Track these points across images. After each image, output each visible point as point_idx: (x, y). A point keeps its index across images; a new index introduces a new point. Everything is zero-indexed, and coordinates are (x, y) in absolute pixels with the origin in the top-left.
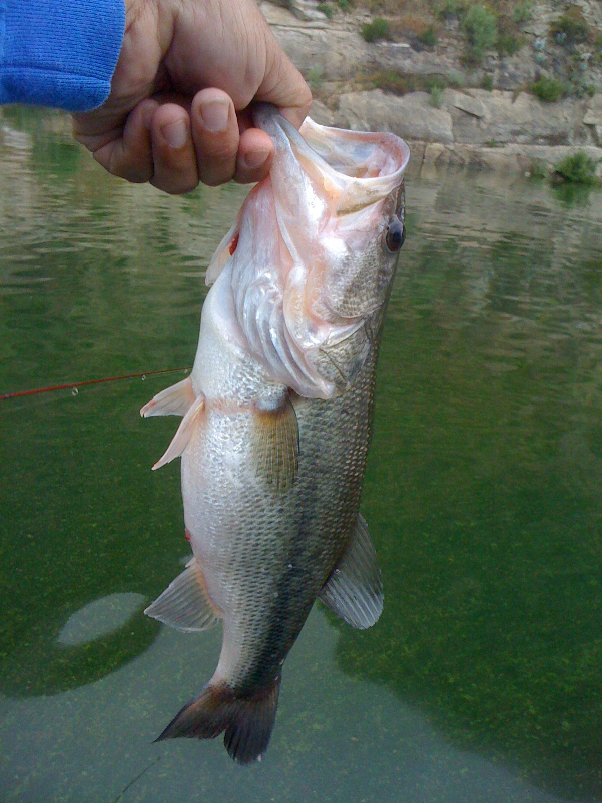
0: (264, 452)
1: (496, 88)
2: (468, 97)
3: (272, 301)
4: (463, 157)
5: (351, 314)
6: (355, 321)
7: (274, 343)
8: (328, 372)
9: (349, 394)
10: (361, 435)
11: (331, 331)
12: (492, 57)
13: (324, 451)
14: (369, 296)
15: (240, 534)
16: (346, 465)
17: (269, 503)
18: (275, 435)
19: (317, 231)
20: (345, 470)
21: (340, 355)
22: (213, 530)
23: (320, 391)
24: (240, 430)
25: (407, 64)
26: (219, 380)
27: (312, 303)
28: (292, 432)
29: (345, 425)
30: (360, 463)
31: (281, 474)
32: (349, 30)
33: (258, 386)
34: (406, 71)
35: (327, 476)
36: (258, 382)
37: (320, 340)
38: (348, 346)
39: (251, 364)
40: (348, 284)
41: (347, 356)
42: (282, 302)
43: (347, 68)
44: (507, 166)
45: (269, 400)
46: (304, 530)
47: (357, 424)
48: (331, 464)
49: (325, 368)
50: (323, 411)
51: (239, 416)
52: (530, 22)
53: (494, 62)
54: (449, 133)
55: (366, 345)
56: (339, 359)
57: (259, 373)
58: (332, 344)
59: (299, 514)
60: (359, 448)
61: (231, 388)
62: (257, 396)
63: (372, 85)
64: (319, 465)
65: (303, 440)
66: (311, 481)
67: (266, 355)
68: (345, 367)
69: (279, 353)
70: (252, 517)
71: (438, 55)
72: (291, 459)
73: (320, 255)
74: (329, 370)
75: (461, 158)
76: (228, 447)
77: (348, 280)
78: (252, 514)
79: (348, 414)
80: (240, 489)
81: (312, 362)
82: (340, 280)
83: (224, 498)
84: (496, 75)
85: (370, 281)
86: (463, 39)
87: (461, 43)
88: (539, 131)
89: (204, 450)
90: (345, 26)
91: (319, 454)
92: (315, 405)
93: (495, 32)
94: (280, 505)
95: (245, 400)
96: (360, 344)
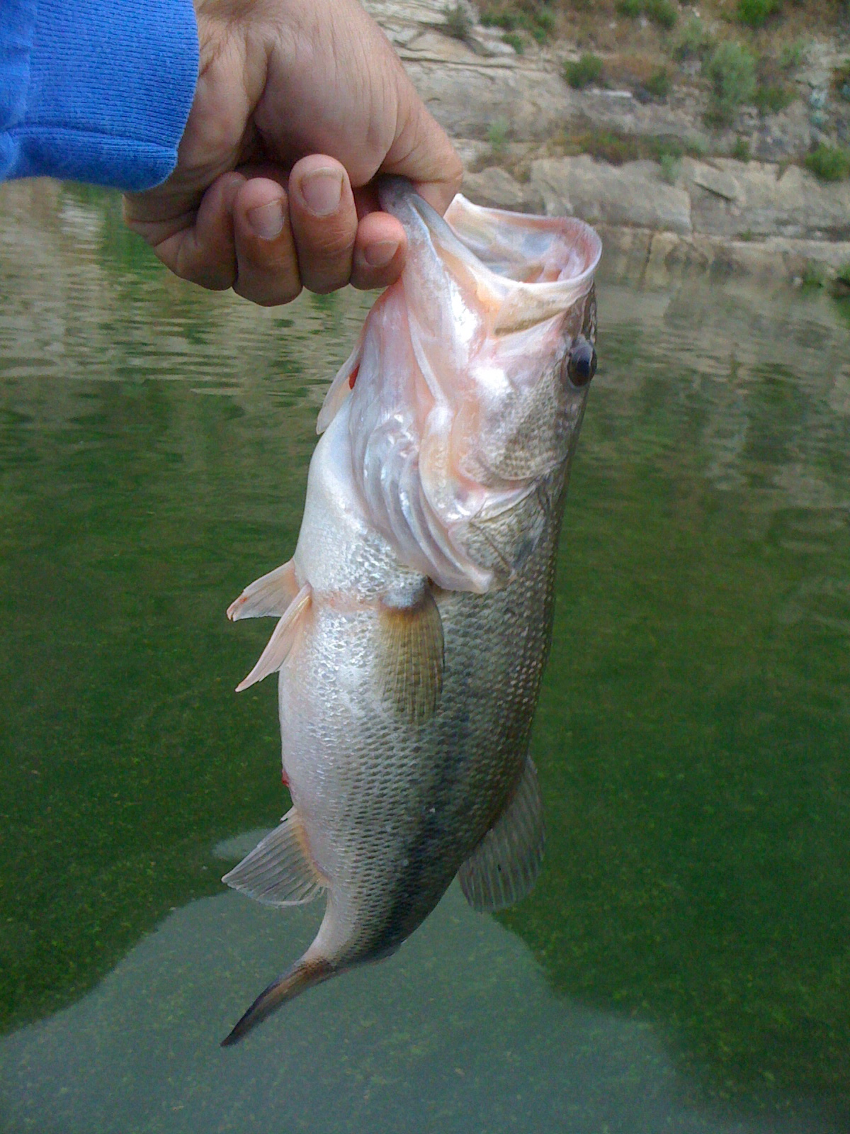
0: (394, 666)
1: (754, 159)
2: (714, 170)
3: (403, 454)
4: (706, 253)
5: (516, 474)
6: (523, 483)
7: (405, 513)
8: (482, 556)
9: (515, 587)
10: (533, 646)
11: (487, 499)
12: (750, 116)
13: (479, 666)
14: (543, 449)
15: (358, 781)
16: (510, 687)
17: (401, 738)
18: (409, 641)
19: (467, 356)
20: (508, 695)
21: (500, 532)
22: (321, 775)
23: (470, 582)
24: (361, 635)
25: (627, 121)
26: (332, 565)
27: (460, 458)
28: (435, 638)
29: (511, 630)
30: (531, 684)
31: (417, 698)
32: (546, 70)
33: (386, 574)
34: (626, 130)
35: (483, 701)
36: (385, 567)
37: (470, 510)
38: (512, 520)
39: (376, 542)
40: (510, 433)
41: (510, 533)
42: (418, 456)
43: (542, 123)
44: (768, 269)
45: (401, 593)
46: (449, 777)
47: (527, 629)
48: (488, 685)
49: (479, 550)
50: (477, 610)
51: (360, 615)
52: (804, 67)
53: (753, 122)
54: (686, 220)
55: (540, 518)
56: (498, 538)
57: (387, 555)
58: (488, 517)
59: (441, 755)
60: (530, 664)
61: (348, 576)
62: (385, 588)
63: (578, 148)
64: (471, 686)
65: (450, 650)
66: (459, 710)
67: (394, 529)
68: (508, 549)
69: (412, 528)
70: (377, 757)
71: (672, 109)
72: (432, 677)
73: (471, 391)
74: (484, 552)
75: (702, 255)
76: (344, 659)
77: (512, 426)
78: (377, 753)
79: (514, 614)
80: (360, 718)
81: (459, 542)
82: (499, 427)
83: (338, 730)
84: (754, 140)
85: (544, 428)
86: (709, 89)
87: (705, 94)
88: (814, 221)
89: (311, 664)
90: (541, 65)
91: (471, 670)
92: (467, 601)
93: (753, 80)
94: (416, 742)
95: (368, 593)
96: (530, 516)
